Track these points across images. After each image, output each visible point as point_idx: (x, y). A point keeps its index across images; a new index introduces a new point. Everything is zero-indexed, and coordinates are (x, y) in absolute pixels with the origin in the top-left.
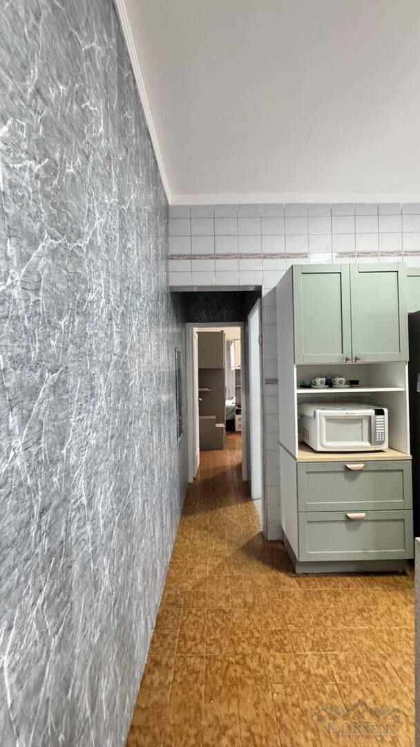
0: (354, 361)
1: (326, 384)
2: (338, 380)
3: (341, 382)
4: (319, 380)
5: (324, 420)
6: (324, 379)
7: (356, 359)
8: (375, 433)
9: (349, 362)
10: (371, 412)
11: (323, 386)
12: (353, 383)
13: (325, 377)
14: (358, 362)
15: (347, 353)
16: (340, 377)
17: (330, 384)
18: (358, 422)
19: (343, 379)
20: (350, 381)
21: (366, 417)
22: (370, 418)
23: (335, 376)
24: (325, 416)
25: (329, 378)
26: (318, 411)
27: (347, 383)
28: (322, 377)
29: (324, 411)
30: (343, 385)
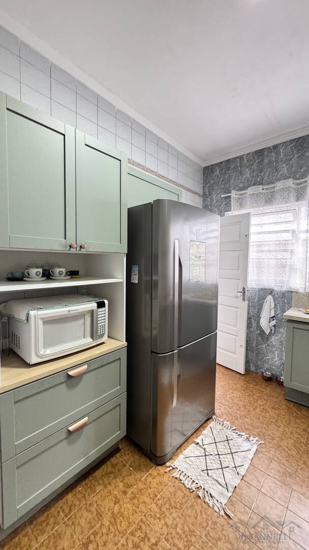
0: (78, 249)
1: (43, 275)
2: (57, 270)
3: (61, 274)
4: (33, 271)
5: (40, 323)
6: (40, 270)
7: (81, 247)
8: (97, 326)
9: (73, 251)
10: (93, 305)
11: (39, 278)
12: (73, 274)
13: (42, 267)
14: (83, 251)
15: (71, 239)
16: (59, 267)
17: (47, 275)
18: (81, 318)
19: (64, 270)
20: (70, 272)
21: (88, 312)
22: (92, 312)
23: (53, 267)
24: (41, 319)
25: (47, 268)
26: (32, 313)
27: (67, 274)
28: (37, 267)
29: (41, 312)
30: (62, 277)
